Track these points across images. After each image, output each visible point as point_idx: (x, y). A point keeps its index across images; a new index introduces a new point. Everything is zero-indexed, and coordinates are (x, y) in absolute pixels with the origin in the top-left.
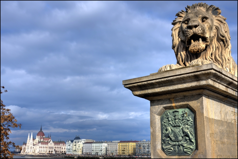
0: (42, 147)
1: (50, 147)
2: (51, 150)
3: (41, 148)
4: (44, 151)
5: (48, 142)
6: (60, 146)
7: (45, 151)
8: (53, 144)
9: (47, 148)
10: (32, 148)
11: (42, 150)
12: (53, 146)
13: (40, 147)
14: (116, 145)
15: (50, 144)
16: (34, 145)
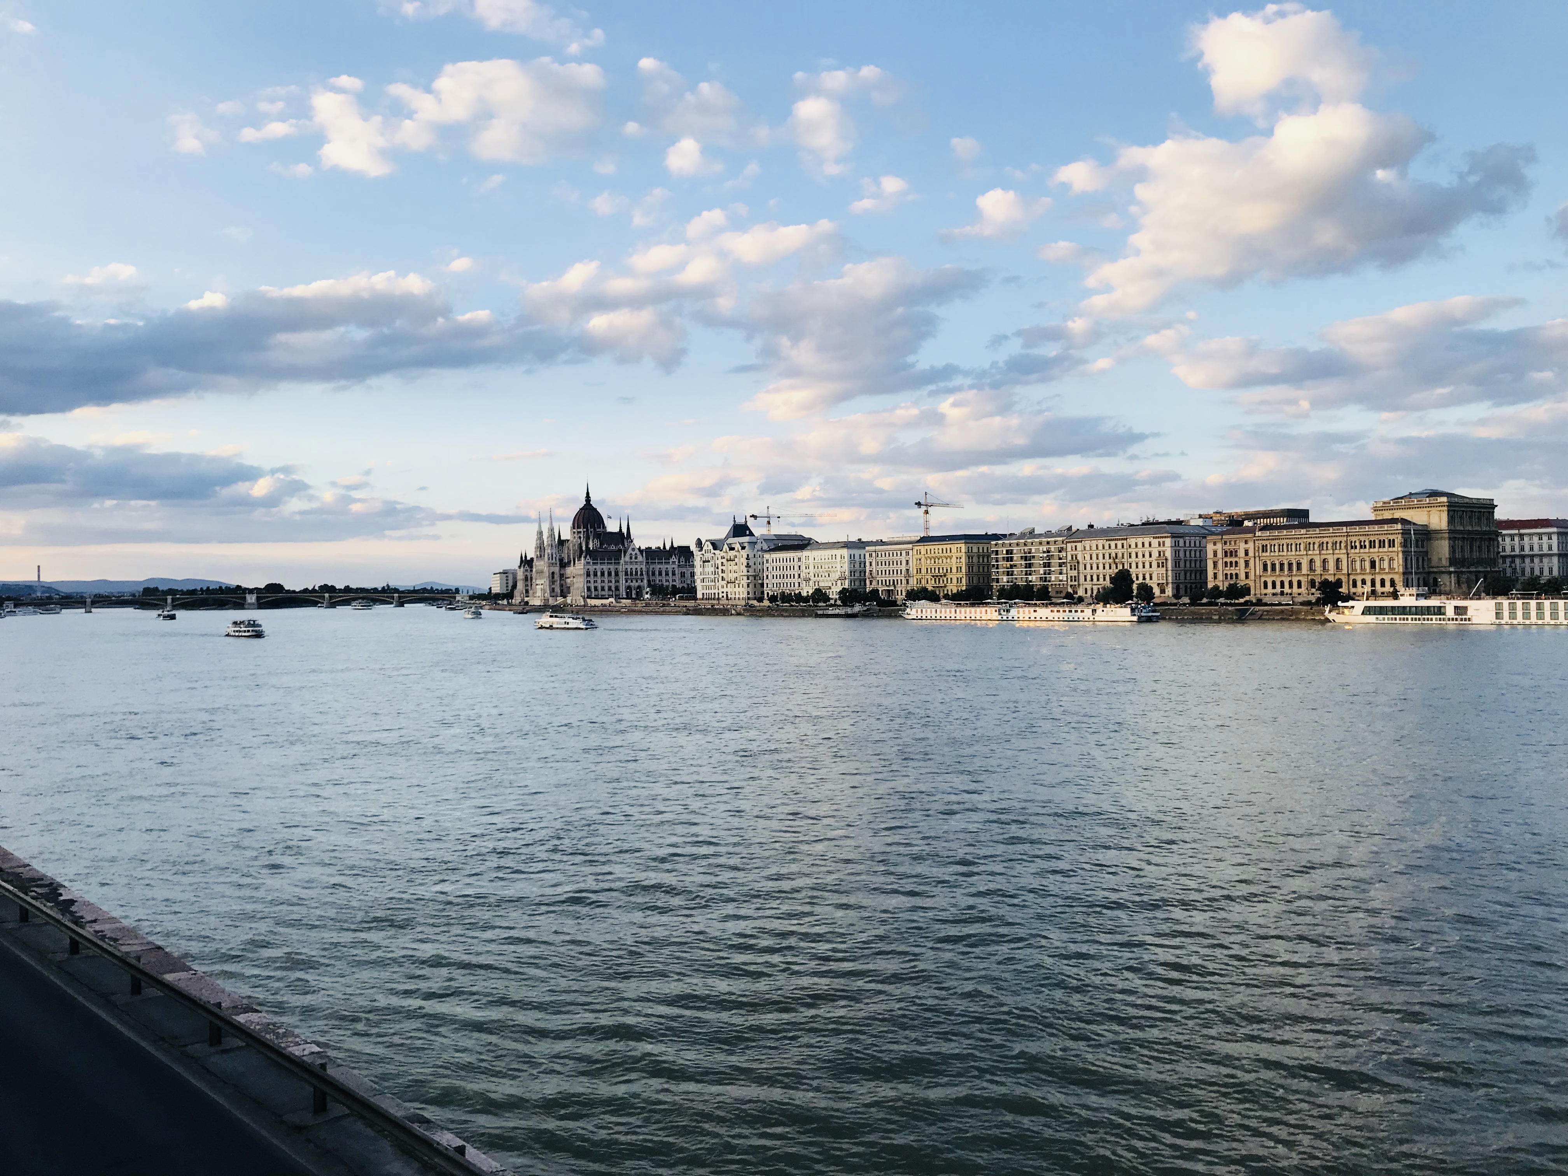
0: (595, 575)
1: (632, 574)
2: (634, 584)
3: (592, 579)
4: (606, 588)
5: (620, 550)
6: (670, 567)
7: (610, 589)
8: (640, 558)
9: (617, 574)
10: (557, 577)
11: (599, 585)
12: (644, 567)
13: (588, 575)
14: (904, 553)
15: (627, 558)
16: (563, 565)
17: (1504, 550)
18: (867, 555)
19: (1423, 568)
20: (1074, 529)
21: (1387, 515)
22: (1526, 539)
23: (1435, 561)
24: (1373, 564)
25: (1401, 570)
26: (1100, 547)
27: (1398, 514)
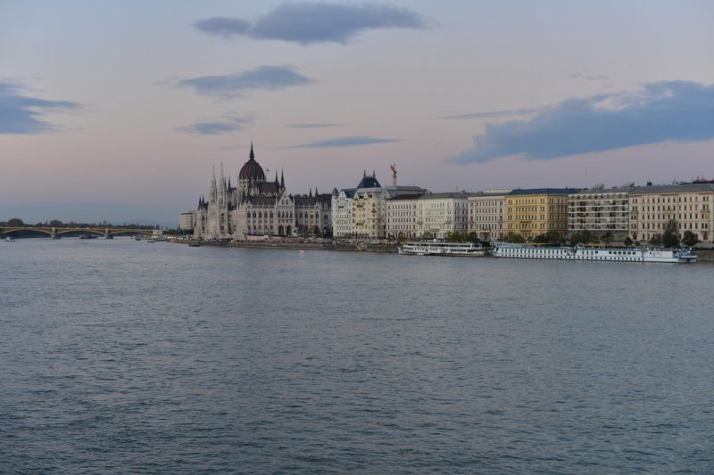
0: (255, 216)
1: (283, 216)
2: (285, 224)
3: (251, 219)
5: (274, 197)
6: (314, 211)
7: (266, 227)
8: (290, 203)
9: (272, 216)
10: (226, 217)
11: (257, 224)
12: (293, 210)
13: (249, 216)
14: (498, 203)
15: (280, 203)
16: (231, 208)
18: (469, 205)
20: (636, 185)
26: (656, 201)
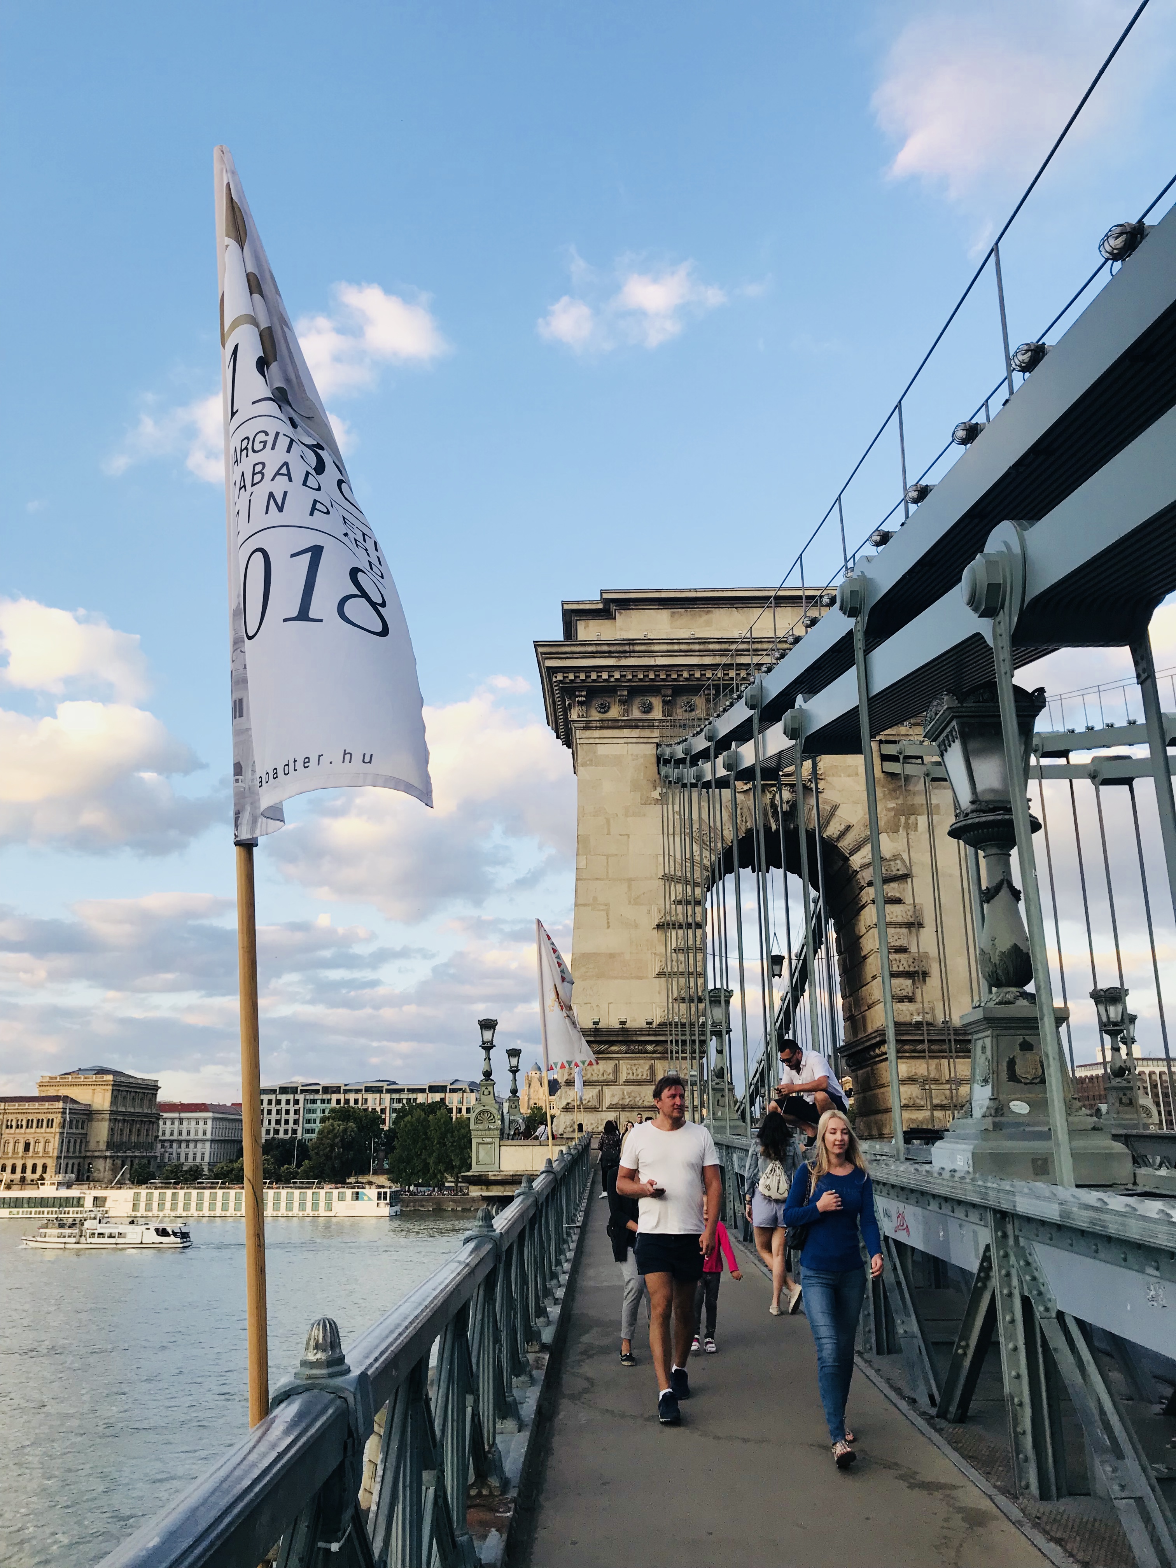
17: (164, 1134)
19: (80, 1152)
21: (52, 1092)
22: (185, 1123)
23: (92, 1146)
24: (27, 1146)
25: (56, 1154)
27: (63, 1092)
